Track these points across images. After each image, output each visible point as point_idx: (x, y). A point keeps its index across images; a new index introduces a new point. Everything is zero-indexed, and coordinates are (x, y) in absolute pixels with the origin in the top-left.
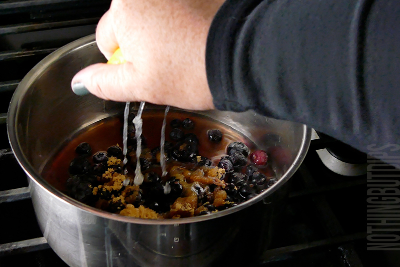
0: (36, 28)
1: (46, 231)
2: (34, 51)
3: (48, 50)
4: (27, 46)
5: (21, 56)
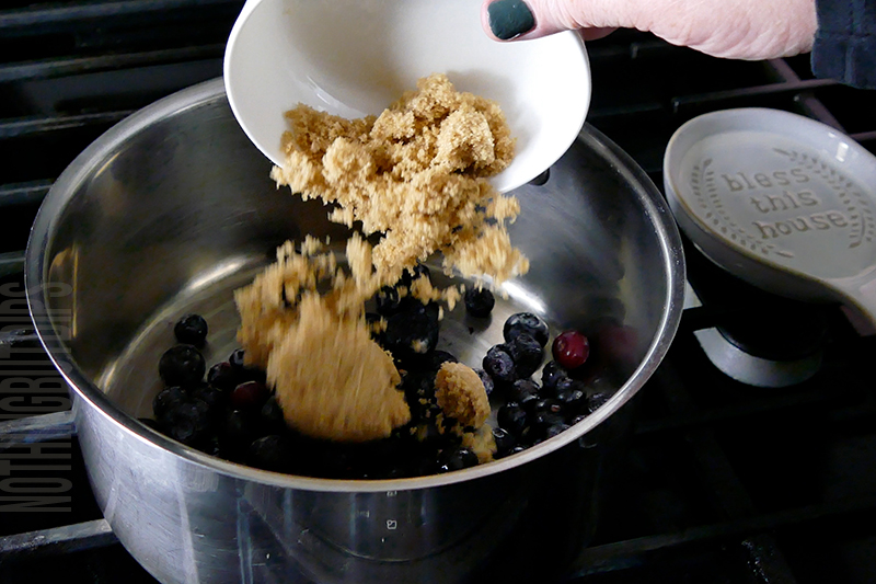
0: (87, 67)
1: (109, 505)
2: (83, 117)
3: (114, 114)
4: (68, 107)
5: (55, 128)
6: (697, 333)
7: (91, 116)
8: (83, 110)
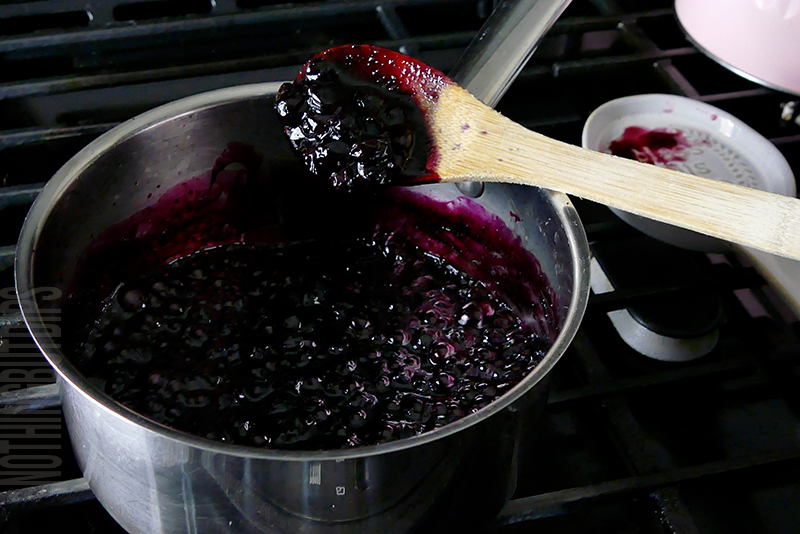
2: (80, 128)
4: (67, 119)
5: (56, 137)
6: (611, 314)
7: (87, 127)
8: (80, 122)
